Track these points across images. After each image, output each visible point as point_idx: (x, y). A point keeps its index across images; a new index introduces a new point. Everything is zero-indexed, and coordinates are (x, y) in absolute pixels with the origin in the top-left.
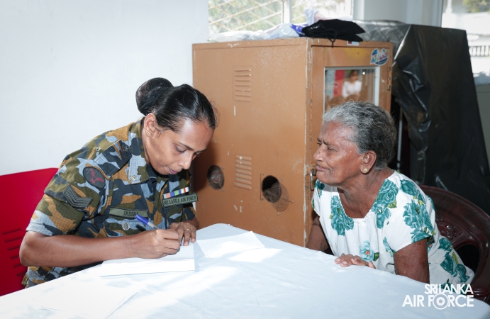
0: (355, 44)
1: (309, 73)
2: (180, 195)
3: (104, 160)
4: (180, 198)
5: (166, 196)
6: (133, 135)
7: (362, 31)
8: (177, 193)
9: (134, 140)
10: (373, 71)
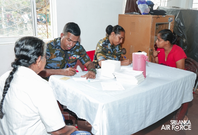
0: (164, 16)
1: (152, 24)
2: (119, 52)
3: (105, 43)
4: (120, 53)
5: (117, 52)
6: (107, 39)
7: (166, 12)
8: (119, 51)
9: (107, 40)
10: (168, 24)
